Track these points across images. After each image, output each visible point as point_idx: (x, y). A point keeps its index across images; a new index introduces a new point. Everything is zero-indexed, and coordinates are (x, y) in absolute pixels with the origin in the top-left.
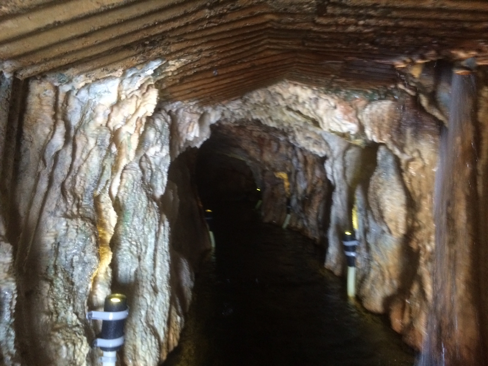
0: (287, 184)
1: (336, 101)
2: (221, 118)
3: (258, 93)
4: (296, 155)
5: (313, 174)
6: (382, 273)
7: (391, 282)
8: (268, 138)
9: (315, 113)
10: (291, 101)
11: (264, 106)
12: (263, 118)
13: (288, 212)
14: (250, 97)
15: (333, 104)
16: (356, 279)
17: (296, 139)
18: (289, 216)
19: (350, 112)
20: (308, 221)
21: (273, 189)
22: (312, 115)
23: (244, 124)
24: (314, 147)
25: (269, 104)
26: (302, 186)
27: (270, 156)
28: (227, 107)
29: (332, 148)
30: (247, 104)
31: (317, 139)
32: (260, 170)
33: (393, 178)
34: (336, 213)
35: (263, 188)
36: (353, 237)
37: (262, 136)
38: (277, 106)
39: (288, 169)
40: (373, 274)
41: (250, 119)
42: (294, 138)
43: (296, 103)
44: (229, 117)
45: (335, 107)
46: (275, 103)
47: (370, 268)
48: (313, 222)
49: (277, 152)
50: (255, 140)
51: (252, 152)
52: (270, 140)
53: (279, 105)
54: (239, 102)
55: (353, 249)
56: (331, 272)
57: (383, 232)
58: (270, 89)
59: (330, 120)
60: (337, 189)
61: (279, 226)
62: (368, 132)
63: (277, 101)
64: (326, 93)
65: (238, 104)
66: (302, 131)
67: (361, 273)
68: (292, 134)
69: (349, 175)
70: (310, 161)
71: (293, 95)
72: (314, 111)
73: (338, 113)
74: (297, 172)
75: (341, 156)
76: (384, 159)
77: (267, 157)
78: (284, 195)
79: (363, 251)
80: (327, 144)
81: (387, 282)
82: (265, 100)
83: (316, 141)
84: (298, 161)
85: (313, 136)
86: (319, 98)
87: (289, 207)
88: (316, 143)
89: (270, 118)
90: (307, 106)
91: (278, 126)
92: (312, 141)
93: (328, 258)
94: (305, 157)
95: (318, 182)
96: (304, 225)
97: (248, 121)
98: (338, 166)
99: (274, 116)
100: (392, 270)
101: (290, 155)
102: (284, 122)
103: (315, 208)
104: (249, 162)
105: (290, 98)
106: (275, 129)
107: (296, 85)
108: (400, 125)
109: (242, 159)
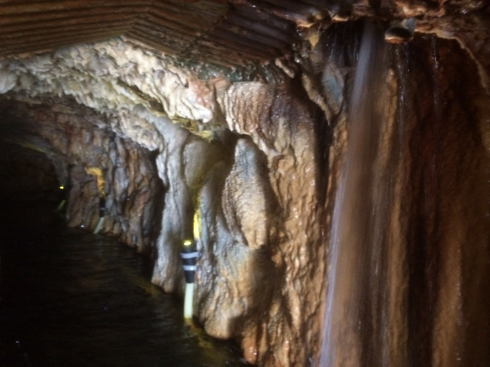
0: (100, 182)
1: (189, 78)
2: (14, 88)
3: (79, 52)
4: (116, 148)
5: (137, 170)
6: (230, 291)
7: (240, 300)
8: (78, 125)
9: (159, 91)
10: (127, 71)
11: (86, 73)
12: (81, 94)
13: (102, 214)
14: (66, 58)
15: (184, 81)
16: (195, 297)
17: (122, 128)
18: (102, 219)
19: (206, 93)
20: (128, 226)
21: (82, 187)
22: (154, 93)
23: (51, 101)
24: (142, 138)
25: (93, 71)
26: (121, 185)
27: (80, 148)
28: (29, 68)
29: (166, 140)
30: (59, 66)
31: (148, 129)
32: (64, 165)
33: (253, 178)
34: (169, 218)
35: (69, 187)
36: (193, 248)
37: (71, 123)
38: (104, 75)
39: (104, 164)
40: (218, 292)
41: (60, 95)
42: (118, 125)
43: (134, 76)
44: (29, 88)
45: (187, 86)
46: (103, 71)
47: (214, 285)
48: (134, 226)
49: (89, 144)
50: (61, 128)
51: (56, 143)
52: (82, 128)
53: (109, 74)
54: (48, 61)
55: (193, 261)
56: (159, 288)
57: (235, 242)
58: (98, 47)
59: (178, 101)
60: (171, 189)
61: (89, 231)
62: (229, 120)
63: (107, 68)
64: (176, 65)
65: (45, 65)
66: (129, 118)
67: (202, 290)
68: (116, 121)
69: (189, 174)
70: (133, 157)
71: (130, 62)
72: (157, 89)
73: (191, 93)
74: (115, 168)
75: (178, 150)
76: (244, 155)
77: (77, 149)
78: (97, 195)
79: (206, 264)
80: (160, 135)
81: (236, 300)
82: (88, 65)
83: (147, 131)
84: (118, 155)
85: (144, 125)
86: (165, 71)
87: (103, 209)
88: (146, 134)
89: (91, 95)
90: (148, 80)
91: (100, 108)
92: (141, 131)
93: (156, 270)
94: (127, 152)
95: (142, 180)
96: (122, 230)
97: (57, 97)
98: (174, 162)
99: (96, 93)
100: (242, 287)
101: (107, 148)
102: (109, 102)
103: (139, 210)
104: (51, 155)
105: (126, 66)
106: (93, 112)
107: (135, 47)
108: (270, 114)
109: (40, 150)
